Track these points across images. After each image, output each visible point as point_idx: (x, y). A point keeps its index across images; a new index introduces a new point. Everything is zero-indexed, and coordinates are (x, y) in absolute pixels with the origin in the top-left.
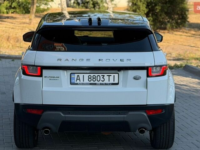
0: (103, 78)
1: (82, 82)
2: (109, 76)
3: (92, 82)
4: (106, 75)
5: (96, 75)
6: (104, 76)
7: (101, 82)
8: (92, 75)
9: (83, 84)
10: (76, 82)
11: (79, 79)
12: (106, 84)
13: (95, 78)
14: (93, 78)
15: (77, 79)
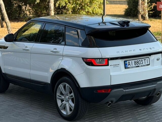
0: (142, 62)
1: (131, 66)
2: (145, 60)
3: (137, 65)
4: (143, 59)
5: (138, 60)
6: (142, 60)
7: (141, 65)
8: (136, 60)
9: (132, 67)
10: (128, 67)
11: (130, 64)
12: (144, 66)
13: (138, 62)
14: (137, 63)
15: (129, 65)
